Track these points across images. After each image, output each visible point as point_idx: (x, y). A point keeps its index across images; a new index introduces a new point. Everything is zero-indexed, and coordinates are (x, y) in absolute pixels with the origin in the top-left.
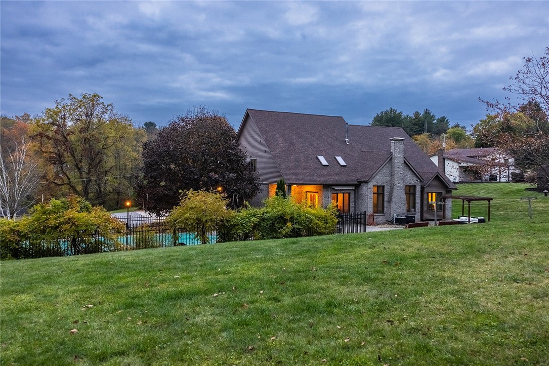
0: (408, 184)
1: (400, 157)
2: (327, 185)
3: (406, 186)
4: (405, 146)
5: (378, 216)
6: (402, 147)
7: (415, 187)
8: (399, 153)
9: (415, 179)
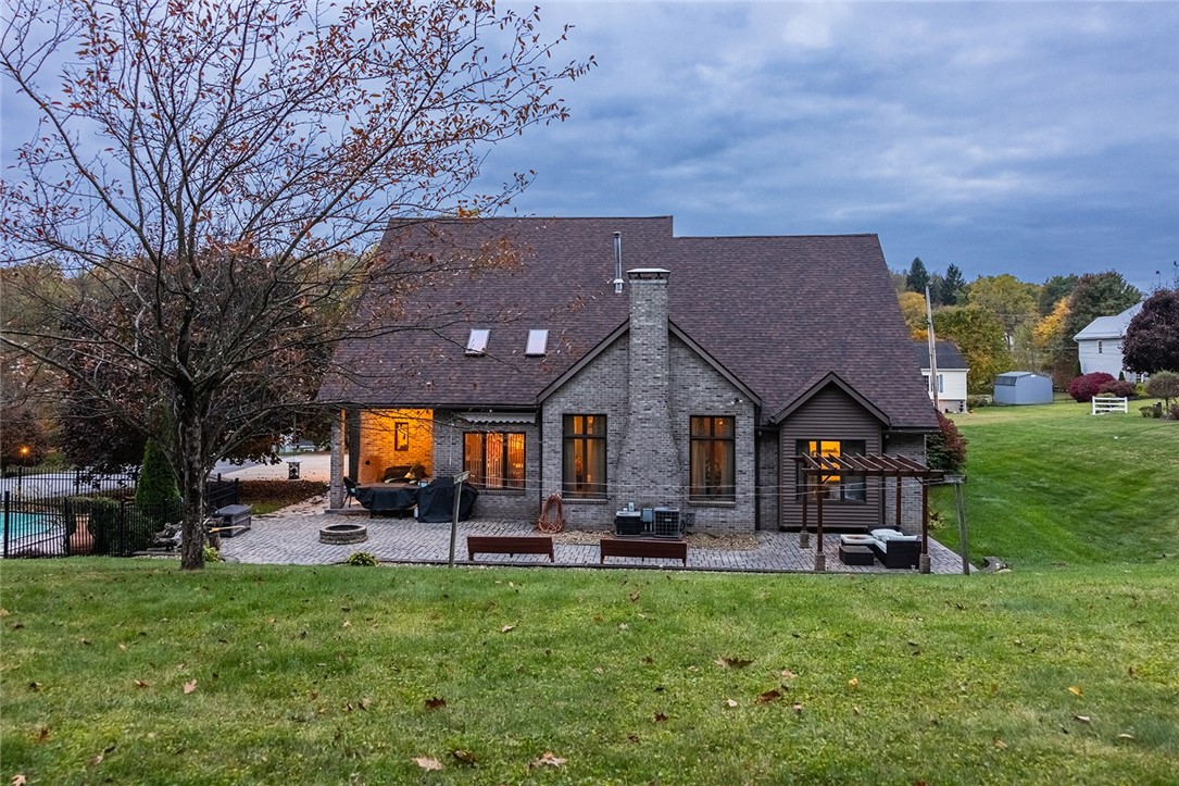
0: (701, 411)
1: (652, 328)
2: (445, 409)
3: (691, 417)
4: (669, 293)
5: (580, 503)
6: (661, 297)
7: (731, 420)
8: (649, 315)
9: (730, 394)
